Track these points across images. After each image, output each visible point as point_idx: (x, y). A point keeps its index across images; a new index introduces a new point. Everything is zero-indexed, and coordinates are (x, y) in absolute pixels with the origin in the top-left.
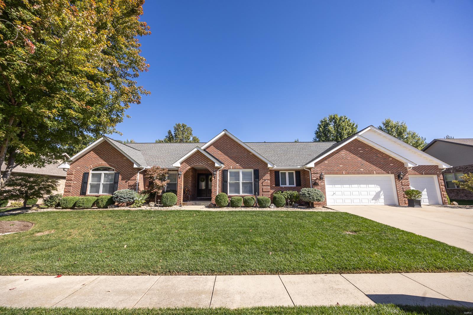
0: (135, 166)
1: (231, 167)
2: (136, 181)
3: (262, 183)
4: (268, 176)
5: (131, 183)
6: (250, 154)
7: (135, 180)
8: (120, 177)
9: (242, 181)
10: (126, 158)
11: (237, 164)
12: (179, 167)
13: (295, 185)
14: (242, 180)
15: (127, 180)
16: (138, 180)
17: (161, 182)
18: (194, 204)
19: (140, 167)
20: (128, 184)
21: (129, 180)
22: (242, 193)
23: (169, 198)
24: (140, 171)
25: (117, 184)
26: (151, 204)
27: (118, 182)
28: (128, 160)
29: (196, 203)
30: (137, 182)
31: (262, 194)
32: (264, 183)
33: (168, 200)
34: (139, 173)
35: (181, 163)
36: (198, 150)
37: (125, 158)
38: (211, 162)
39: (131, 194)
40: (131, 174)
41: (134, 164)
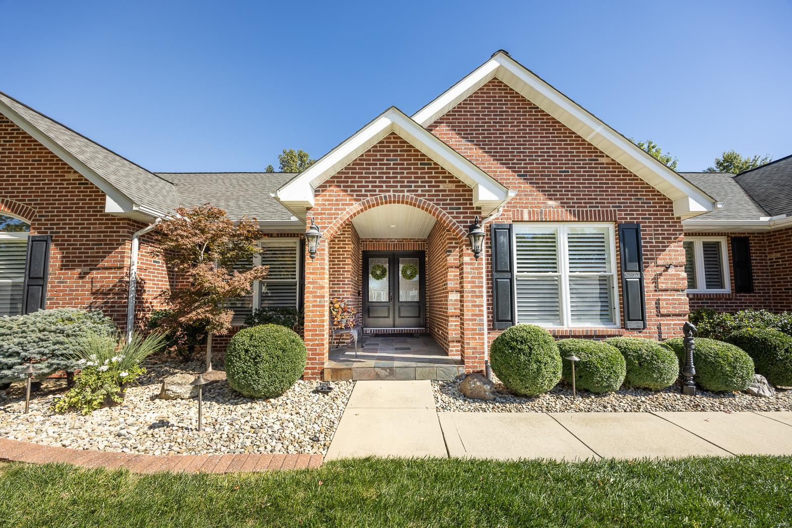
0: (112, 206)
1: (526, 211)
2: (125, 270)
3: (655, 280)
4: (676, 253)
5: (104, 279)
6: (601, 160)
7: (121, 268)
8: (55, 253)
9: (568, 274)
10: (76, 176)
11: (551, 203)
12: (308, 209)
13: (727, 289)
14: (568, 270)
15: (86, 269)
16: (134, 269)
17: (227, 277)
18: (383, 373)
19: (135, 208)
20: (88, 286)
21: (94, 267)
22: (570, 320)
23: (266, 357)
24: (140, 233)
25: (43, 286)
26: (174, 388)
27: (44, 278)
28: (86, 183)
29: (391, 369)
30: (129, 275)
31: (654, 325)
32: (661, 279)
33: (261, 366)
34: (136, 242)
35: (319, 190)
36: (393, 133)
37: (72, 176)
38: (452, 186)
39: (68, 336)
40: (99, 242)
41: (108, 198)
